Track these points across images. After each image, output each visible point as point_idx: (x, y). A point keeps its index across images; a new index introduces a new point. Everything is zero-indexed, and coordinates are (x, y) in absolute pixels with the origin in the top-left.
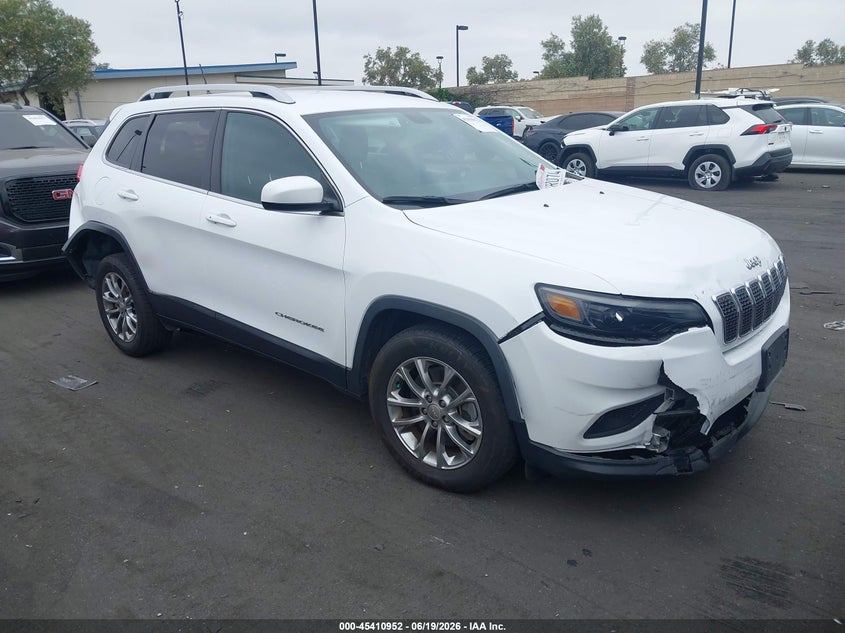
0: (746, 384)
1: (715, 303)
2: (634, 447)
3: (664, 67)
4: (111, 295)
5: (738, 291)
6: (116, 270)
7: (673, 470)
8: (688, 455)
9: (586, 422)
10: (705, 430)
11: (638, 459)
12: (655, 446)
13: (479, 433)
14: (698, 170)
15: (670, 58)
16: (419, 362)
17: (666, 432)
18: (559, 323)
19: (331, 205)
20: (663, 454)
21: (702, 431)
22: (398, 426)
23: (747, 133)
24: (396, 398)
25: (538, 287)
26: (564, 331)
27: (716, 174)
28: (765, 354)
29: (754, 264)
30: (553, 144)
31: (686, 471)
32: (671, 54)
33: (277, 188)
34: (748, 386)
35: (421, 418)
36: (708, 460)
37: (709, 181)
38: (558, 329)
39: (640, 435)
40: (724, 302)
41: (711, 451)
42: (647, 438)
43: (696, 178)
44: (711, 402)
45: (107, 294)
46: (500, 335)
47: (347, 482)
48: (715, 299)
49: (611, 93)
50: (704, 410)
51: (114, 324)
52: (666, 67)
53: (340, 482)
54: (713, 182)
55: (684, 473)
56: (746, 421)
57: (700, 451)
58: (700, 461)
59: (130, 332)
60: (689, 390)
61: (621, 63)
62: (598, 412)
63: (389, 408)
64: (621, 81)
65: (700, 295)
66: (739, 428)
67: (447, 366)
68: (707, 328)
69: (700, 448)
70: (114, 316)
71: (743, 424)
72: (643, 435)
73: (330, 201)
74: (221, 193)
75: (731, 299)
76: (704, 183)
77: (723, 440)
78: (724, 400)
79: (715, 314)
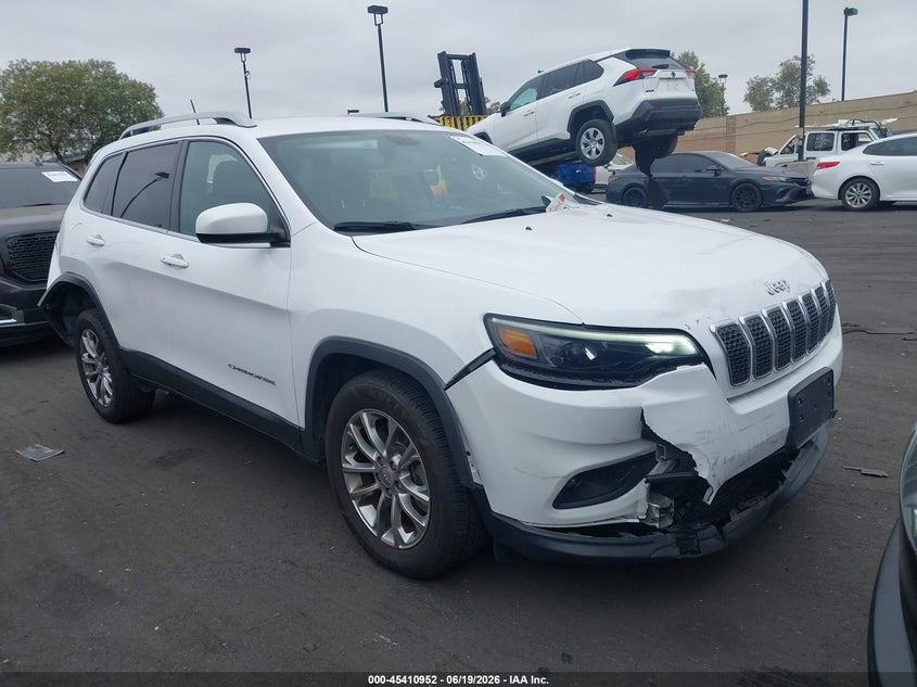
0: (765, 438)
1: (713, 333)
2: (623, 521)
3: (771, 105)
4: (90, 356)
5: (748, 321)
6: (90, 326)
7: (675, 552)
8: (695, 532)
9: (552, 488)
10: (709, 498)
11: (628, 537)
12: (654, 520)
13: (427, 498)
14: (584, 139)
15: (777, 95)
16: (365, 415)
17: (668, 502)
18: (511, 363)
19: (278, 237)
20: (664, 531)
21: (705, 500)
22: (354, 497)
23: (621, 82)
24: (350, 462)
25: (487, 318)
26: (518, 372)
27: (600, 142)
28: (793, 401)
29: (779, 288)
30: (641, 191)
31: (693, 552)
32: (778, 90)
33: (213, 217)
34: (771, 441)
35: (376, 486)
36: (724, 540)
37: (594, 150)
38: (510, 369)
39: (632, 504)
40: (728, 335)
41: (727, 527)
42: (642, 509)
43: (583, 147)
44: (712, 461)
45: (85, 355)
46: (446, 379)
47: (297, 566)
48: (714, 330)
49: (708, 134)
50: (704, 472)
51: (93, 386)
52: (773, 105)
53: (289, 567)
54: (597, 152)
55: (688, 555)
56: (781, 488)
57: (713, 527)
58: (713, 540)
59: (108, 394)
60: (681, 445)
61: (723, 102)
62: (565, 474)
63: (345, 475)
64: (721, 120)
65: (692, 323)
66: (770, 498)
67: (390, 418)
68: (703, 366)
69: (713, 523)
70: (94, 379)
71: (776, 493)
72: (635, 504)
73: (276, 230)
74: (179, 232)
75: (739, 329)
76: (590, 153)
77: (745, 513)
78: (732, 459)
79: (714, 350)
